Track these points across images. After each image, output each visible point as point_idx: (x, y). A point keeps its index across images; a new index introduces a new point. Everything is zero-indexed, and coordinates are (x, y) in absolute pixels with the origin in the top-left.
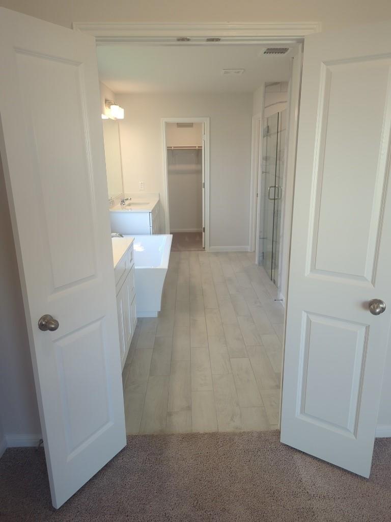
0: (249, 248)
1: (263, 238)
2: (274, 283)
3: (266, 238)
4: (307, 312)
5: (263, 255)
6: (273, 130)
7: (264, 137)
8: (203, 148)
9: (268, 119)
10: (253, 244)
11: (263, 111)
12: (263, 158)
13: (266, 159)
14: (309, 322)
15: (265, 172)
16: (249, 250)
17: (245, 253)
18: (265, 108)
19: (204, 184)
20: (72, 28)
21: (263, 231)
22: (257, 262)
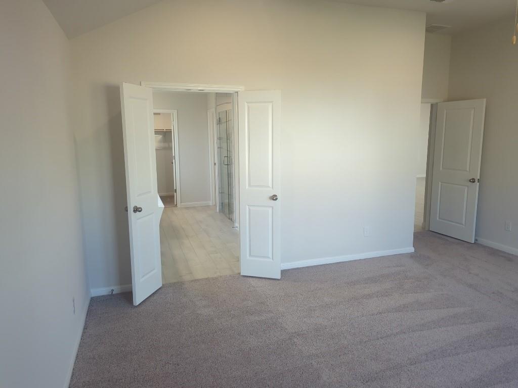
0: (211, 203)
1: (222, 193)
2: (231, 220)
3: (224, 193)
4: (248, 206)
5: (222, 204)
6: (224, 120)
7: (217, 124)
8: (172, 131)
9: (219, 113)
10: (214, 198)
11: (216, 109)
12: (218, 139)
13: (220, 139)
14: (250, 210)
15: (220, 148)
16: (211, 205)
17: (208, 206)
18: (218, 106)
19: (174, 156)
20: (141, 85)
21: (221, 188)
22: (218, 211)
